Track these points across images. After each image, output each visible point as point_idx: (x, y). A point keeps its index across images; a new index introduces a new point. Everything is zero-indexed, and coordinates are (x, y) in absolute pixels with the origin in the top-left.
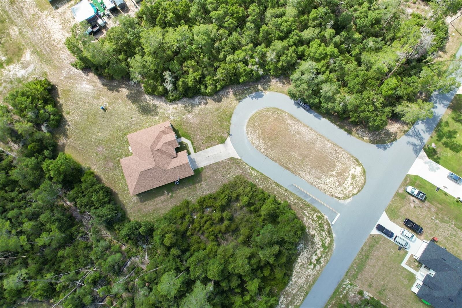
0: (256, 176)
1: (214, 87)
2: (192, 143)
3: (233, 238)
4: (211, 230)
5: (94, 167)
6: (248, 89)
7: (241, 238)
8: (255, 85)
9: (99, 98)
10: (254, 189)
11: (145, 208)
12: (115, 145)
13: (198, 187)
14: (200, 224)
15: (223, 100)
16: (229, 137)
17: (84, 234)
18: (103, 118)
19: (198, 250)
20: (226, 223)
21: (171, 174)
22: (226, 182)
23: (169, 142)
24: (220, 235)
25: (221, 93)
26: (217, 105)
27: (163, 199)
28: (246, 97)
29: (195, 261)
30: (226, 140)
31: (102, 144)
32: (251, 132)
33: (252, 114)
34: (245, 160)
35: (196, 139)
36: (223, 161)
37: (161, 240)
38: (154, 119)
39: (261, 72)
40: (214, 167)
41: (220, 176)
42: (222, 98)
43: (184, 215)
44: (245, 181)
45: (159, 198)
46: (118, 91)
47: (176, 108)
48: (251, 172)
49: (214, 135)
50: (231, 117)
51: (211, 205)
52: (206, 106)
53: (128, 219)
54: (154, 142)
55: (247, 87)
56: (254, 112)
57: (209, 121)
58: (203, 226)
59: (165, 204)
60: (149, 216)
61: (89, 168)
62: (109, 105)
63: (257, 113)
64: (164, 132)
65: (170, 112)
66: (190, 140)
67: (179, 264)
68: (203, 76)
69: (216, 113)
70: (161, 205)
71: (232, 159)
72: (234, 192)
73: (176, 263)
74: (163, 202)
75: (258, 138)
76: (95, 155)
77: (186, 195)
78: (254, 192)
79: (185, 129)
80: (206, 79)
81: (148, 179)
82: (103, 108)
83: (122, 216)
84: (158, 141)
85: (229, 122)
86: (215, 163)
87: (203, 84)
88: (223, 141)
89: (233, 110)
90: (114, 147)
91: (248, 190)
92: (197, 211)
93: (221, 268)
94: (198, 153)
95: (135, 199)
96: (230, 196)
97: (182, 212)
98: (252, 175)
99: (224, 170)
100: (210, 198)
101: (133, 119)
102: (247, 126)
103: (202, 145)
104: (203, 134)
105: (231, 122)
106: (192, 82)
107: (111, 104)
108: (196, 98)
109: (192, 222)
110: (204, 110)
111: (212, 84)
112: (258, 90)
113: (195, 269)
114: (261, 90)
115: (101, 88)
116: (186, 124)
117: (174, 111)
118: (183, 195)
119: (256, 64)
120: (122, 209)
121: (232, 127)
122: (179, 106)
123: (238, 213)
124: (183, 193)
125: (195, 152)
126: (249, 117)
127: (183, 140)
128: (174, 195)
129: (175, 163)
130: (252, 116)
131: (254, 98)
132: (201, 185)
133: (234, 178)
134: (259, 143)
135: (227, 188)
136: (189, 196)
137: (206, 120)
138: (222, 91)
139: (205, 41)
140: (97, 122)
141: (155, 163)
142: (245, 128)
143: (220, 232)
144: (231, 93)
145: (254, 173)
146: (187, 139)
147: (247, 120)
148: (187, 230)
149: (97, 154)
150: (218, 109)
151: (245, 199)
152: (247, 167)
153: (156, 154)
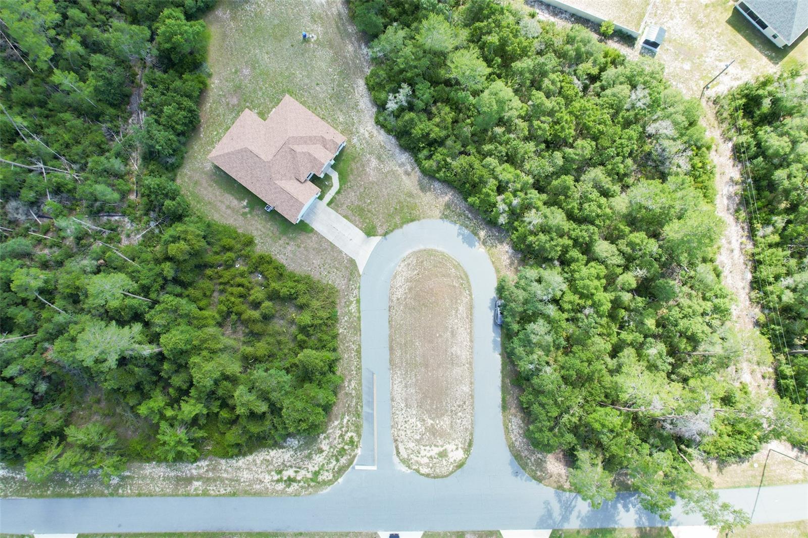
0: (351, 314)
1: (434, 168)
2: (338, 193)
3: (242, 339)
4: (233, 299)
5: (216, 81)
6: (469, 218)
7: (249, 350)
8: (482, 224)
9: (315, 21)
10: (330, 322)
11: (206, 189)
12: (264, 88)
13: (281, 242)
14: (232, 279)
15: (428, 194)
16: (380, 237)
17: (115, 129)
18: (292, 46)
19: (194, 300)
20: (256, 314)
21: (273, 191)
22: (315, 276)
23: (315, 158)
24: (234, 317)
25: (437, 185)
26: (416, 190)
27: (234, 204)
28: (455, 223)
29: (172, 305)
30: (374, 236)
31: (255, 69)
32: (409, 264)
33: (436, 248)
34: (364, 282)
35: (349, 194)
36: (341, 252)
37: (171, 239)
38: (336, 116)
39: (502, 220)
40: (325, 245)
41: (317, 262)
42: (430, 190)
43: (230, 249)
44: (333, 302)
45: (231, 198)
46: (342, 40)
47: (373, 135)
48: (352, 302)
49: (369, 215)
50: (412, 220)
51: (268, 276)
52: (403, 177)
53: (176, 175)
54: (301, 138)
55: (470, 216)
56: (440, 249)
57: (385, 193)
58: (232, 286)
59: (229, 211)
60: (198, 202)
61: (210, 75)
62: (315, 41)
63: (443, 254)
64: (324, 143)
65: (362, 131)
66: (341, 186)
67: (156, 286)
68: (440, 142)
69: (402, 197)
70: (223, 208)
71: (352, 262)
72: (307, 296)
73: (155, 281)
74: (228, 207)
75: (407, 280)
76: (233, 70)
77: (260, 233)
78: (326, 325)
79: (351, 170)
80: (440, 149)
81: (245, 165)
82: (305, 36)
83: (172, 164)
84: (305, 142)
85: (403, 223)
86: (331, 243)
87: (430, 151)
88: (370, 232)
89: (424, 218)
90: (261, 89)
91: (324, 314)
92: (247, 264)
93: (182, 346)
94: (329, 210)
95: (208, 167)
96: (297, 295)
97: (233, 242)
98: (348, 306)
99: (329, 261)
100: (276, 268)
101: (318, 88)
102: (414, 253)
103: (344, 207)
104: (361, 197)
105: (405, 226)
106: (420, 132)
107: (317, 41)
108: (407, 154)
109: (229, 266)
110: (397, 177)
111: (439, 163)
112: (476, 234)
113: (161, 312)
114: (479, 238)
115: (332, 14)
116: (358, 165)
117: (367, 135)
118: (257, 229)
119: (510, 205)
120: (183, 158)
121: (398, 233)
122: (381, 137)
123: (282, 322)
124: (259, 227)
125: (329, 205)
126: (429, 247)
127: (335, 176)
128: (249, 216)
129: (292, 187)
130: (432, 250)
131: (461, 237)
132: (288, 244)
133: (328, 284)
134: (401, 287)
135: (307, 283)
136: (261, 238)
137: (384, 190)
138: (440, 184)
139: (489, 110)
140: (280, 41)
141: (272, 160)
142: (410, 251)
143: (239, 314)
144: (447, 198)
145: (353, 308)
146: (340, 181)
147: (422, 247)
148: (211, 267)
149: (236, 72)
150: (410, 195)
151: (305, 318)
152: (355, 292)
153: (286, 152)
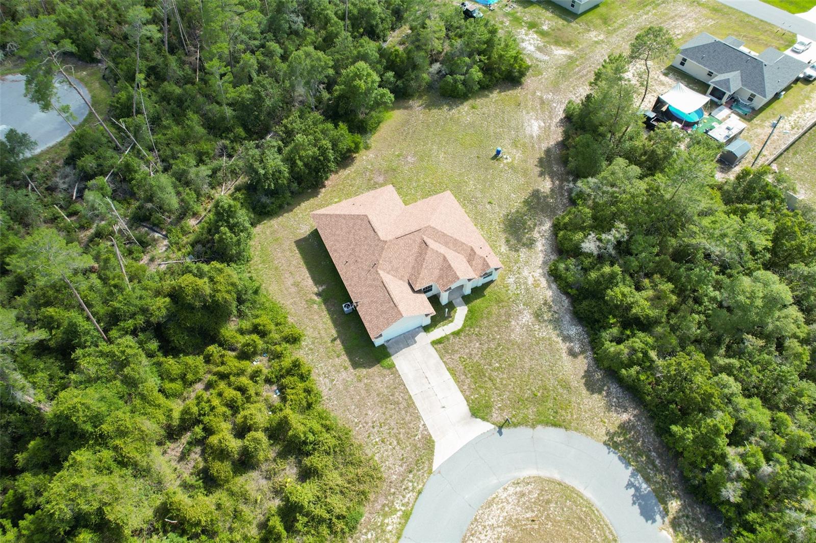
0: (383, 531)
1: (624, 357)
2: (456, 334)
3: (186, 476)
4: (216, 402)
5: (370, 155)
6: (655, 466)
7: (182, 498)
8: (676, 488)
9: (516, 146)
10: (340, 525)
11: (284, 251)
13: (337, 361)
14: (238, 375)
15: (596, 396)
16: (493, 426)
17: (230, 151)
18: (478, 157)
19: (164, 375)
20: (234, 445)
21: (369, 282)
22: (358, 436)
23: (450, 265)
24: (198, 429)
25: (614, 388)
26: (578, 383)
27: (306, 283)
28: (628, 464)
30: (483, 419)
31: (422, 161)
32: (523, 495)
33: (580, 488)
34: (433, 487)
35: (470, 341)
36: (419, 418)
38: (498, 244)
40: (398, 396)
41: (373, 415)
42: (600, 392)
43: (263, 334)
44: (363, 493)
45: (308, 275)
46: (541, 174)
47: (538, 285)
48: (396, 511)
49: (489, 385)
50: (555, 425)
51: (289, 397)
52: (564, 355)
53: (259, 222)
54: (444, 235)
55: (657, 462)
56: (588, 494)
57: (527, 366)
58: (229, 385)
59: (293, 290)
60: (263, 262)
61: (367, 148)
62: (508, 163)
63: (590, 505)
64: (471, 256)
65: (525, 273)
66: (464, 326)
67: (130, 323)
68: (644, 325)
69: (551, 383)
70: (290, 282)
71: (429, 444)
72: (329, 460)
73: (133, 316)
74: (296, 284)
75: (508, 522)
76: (397, 153)
77: (316, 334)
78: (330, 526)
79: (489, 313)
80: (641, 334)
81: (351, 236)
82: (498, 152)
83: (264, 206)
84: (446, 244)
85: (540, 422)
86: (410, 397)
87: (622, 333)
88: (478, 411)
89: (576, 429)
90: (418, 181)
91: (338, 504)
92: (270, 367)
94: (432, 350)
95: (304, 231)
96: (314, 449)
97: (272, 327)
98: (385, 515)
99: (392, 424)
100: (308, 391)
101: (488, 206)
102: (539, 480)
103: (456, 357)
104: (488, 355)
105: (539, 427)
106: (620, 296)
107: (512, 167)
108: (580, 328)
109: (245, 355)
110: (553, 351)
111: (634, 351)
112: (663, 501)
113: (102, 354)
114: (666, 512)
115: (540, 148)
116: (503, 311)
117: (530, 281)
118: (315, 328)
120: (281, 207)
121: (523, 432)
122: (546, 291)
123: (264, 482)
124: (320, 326)
125: (435, 343)
126: (570, 481)
127: (461, 312)
128: (315, 306)
129: (398, 289)
130: (573, 490)
131: (632, 491)
132: (346, 368)
133: (372, 458)
134: (492, 527)
135: (339, 438)
136: (313, 343)
137: (527, 360)
138: (619, 390)
139: (748, 301)
140: (466, 148)
141: (391, 241)
142: (532, 472)
143: (209, 431)
144: (625, 417)
145: (392, 522)
146: (466, 320)
147: (557, 477)
148: (221, 345)
149: (398, 156)
150: (566, 386)
151: (305, 493)
152: (410, 496)
153: (414, 241)
